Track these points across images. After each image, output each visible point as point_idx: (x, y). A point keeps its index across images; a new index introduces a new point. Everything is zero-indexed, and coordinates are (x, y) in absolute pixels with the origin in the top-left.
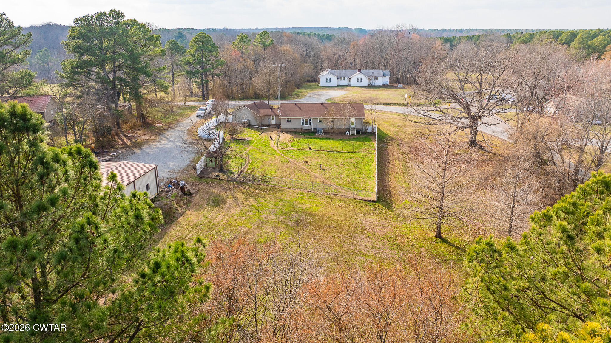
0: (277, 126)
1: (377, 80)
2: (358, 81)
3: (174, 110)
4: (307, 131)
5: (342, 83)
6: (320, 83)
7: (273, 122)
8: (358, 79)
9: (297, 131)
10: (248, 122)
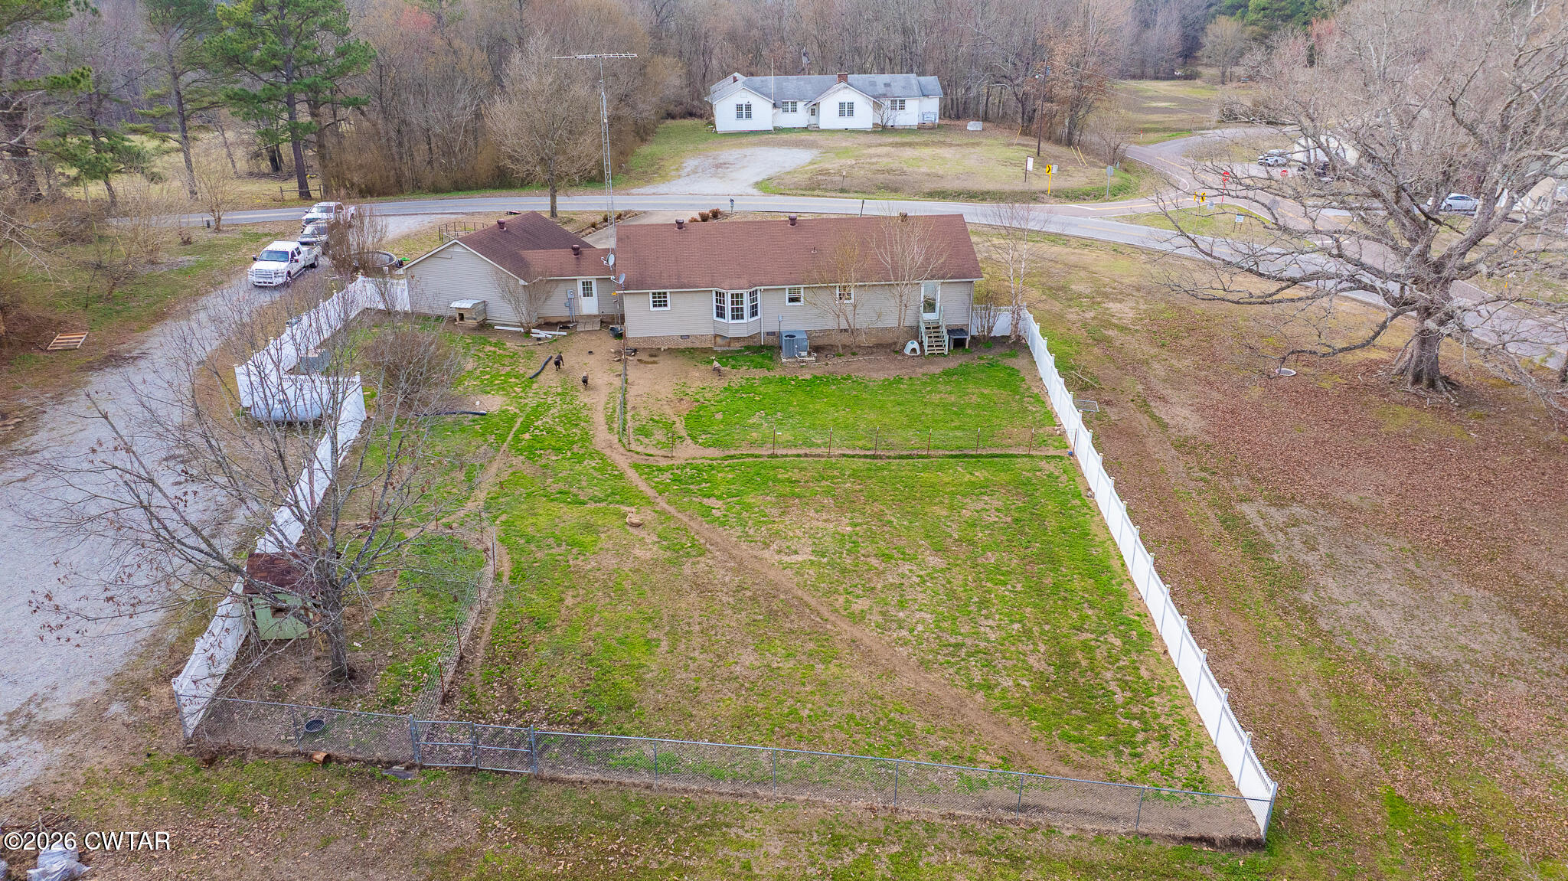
0: (604, 323)
1: (902, 108)
2: (842, 114)
3: (163, 256)
4: (736, 346)
5: (788, 120)
6: (712, 123)
7: (589, 306)
8: (842, 105)
9: (697, 345)
10: (478, 313)
